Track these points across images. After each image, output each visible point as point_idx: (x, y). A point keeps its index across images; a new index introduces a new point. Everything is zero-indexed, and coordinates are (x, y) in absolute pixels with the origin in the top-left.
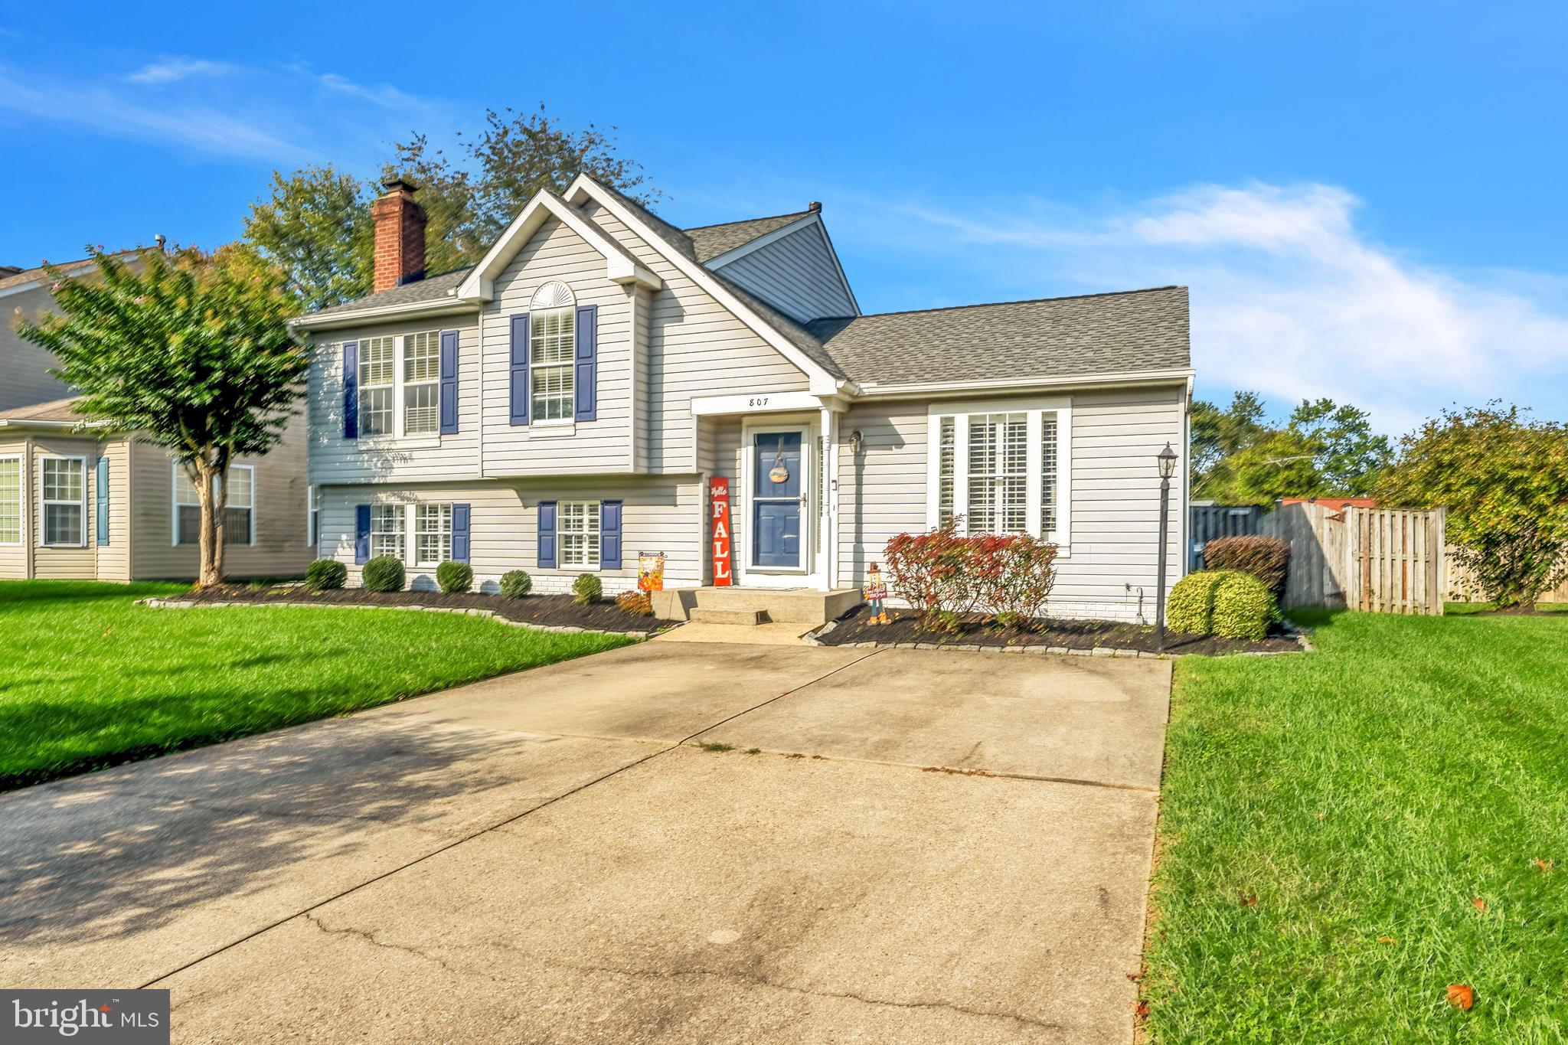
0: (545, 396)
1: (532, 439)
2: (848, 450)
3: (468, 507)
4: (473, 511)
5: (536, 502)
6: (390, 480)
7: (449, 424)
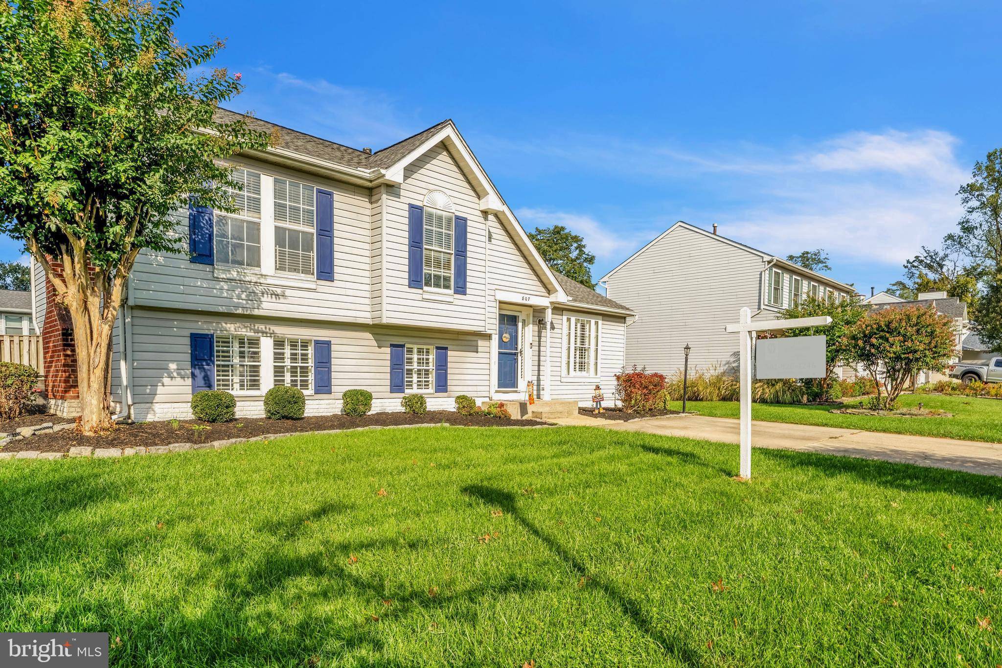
0: (433, 271)
1: (424, 300)
2: (536, 328)
3: (328, 344)
4: (333, 347)
5: (388, 344)
6: (256, 312)
7: (326, 272)
